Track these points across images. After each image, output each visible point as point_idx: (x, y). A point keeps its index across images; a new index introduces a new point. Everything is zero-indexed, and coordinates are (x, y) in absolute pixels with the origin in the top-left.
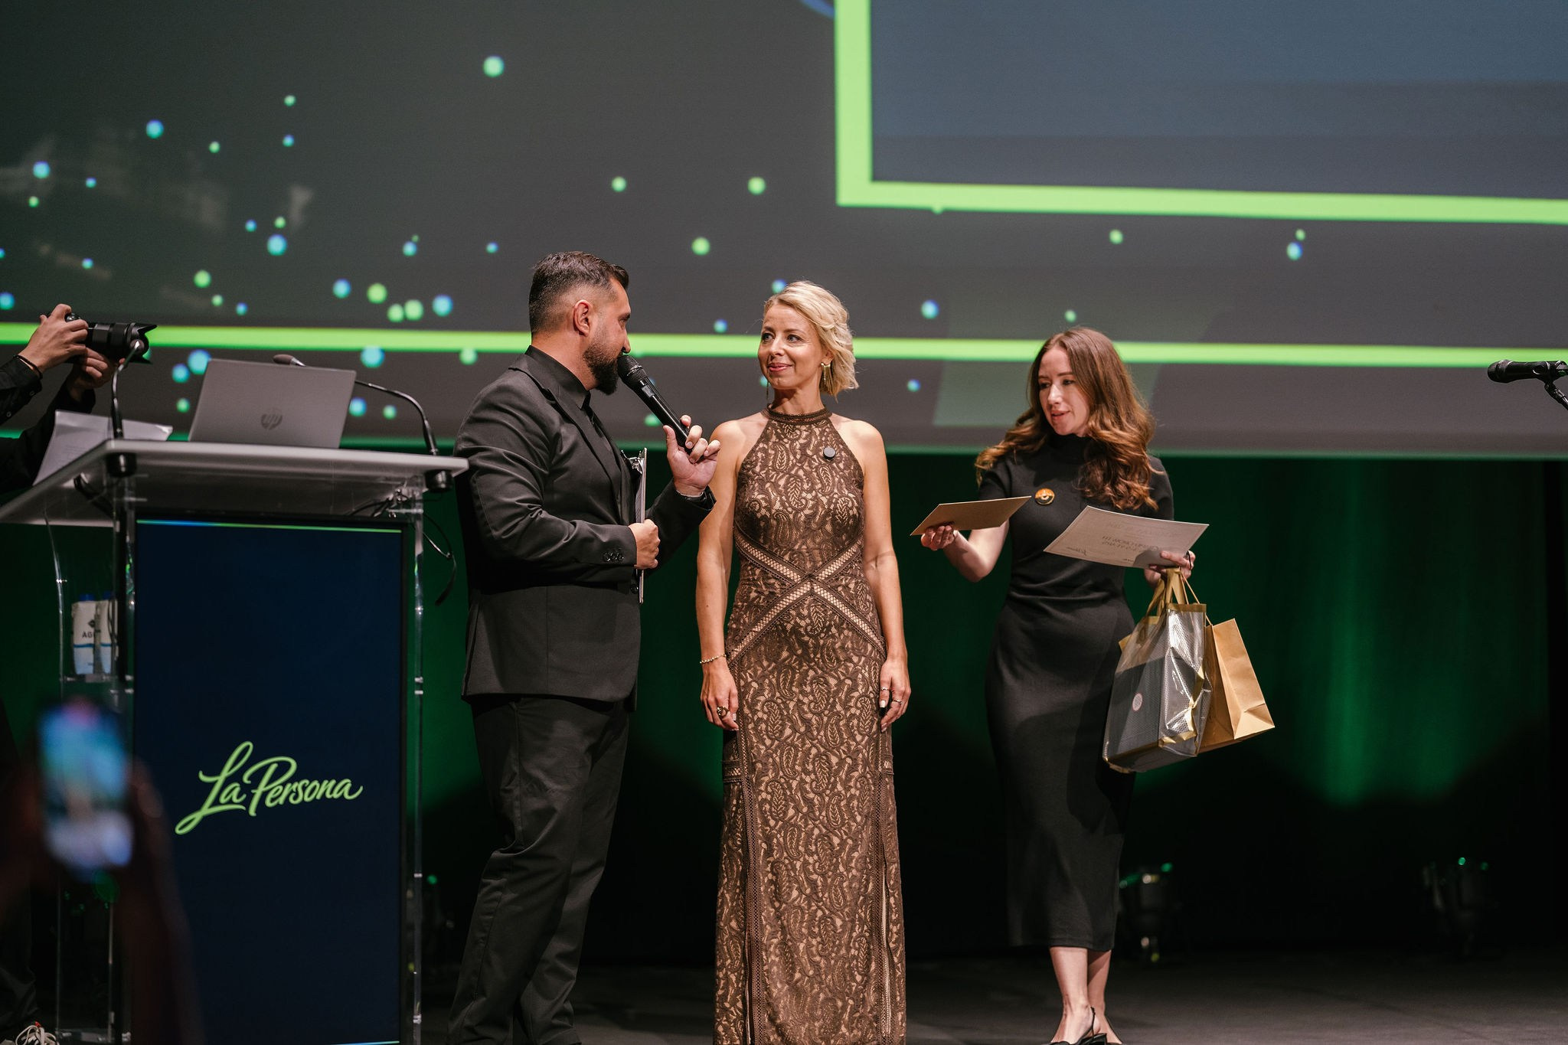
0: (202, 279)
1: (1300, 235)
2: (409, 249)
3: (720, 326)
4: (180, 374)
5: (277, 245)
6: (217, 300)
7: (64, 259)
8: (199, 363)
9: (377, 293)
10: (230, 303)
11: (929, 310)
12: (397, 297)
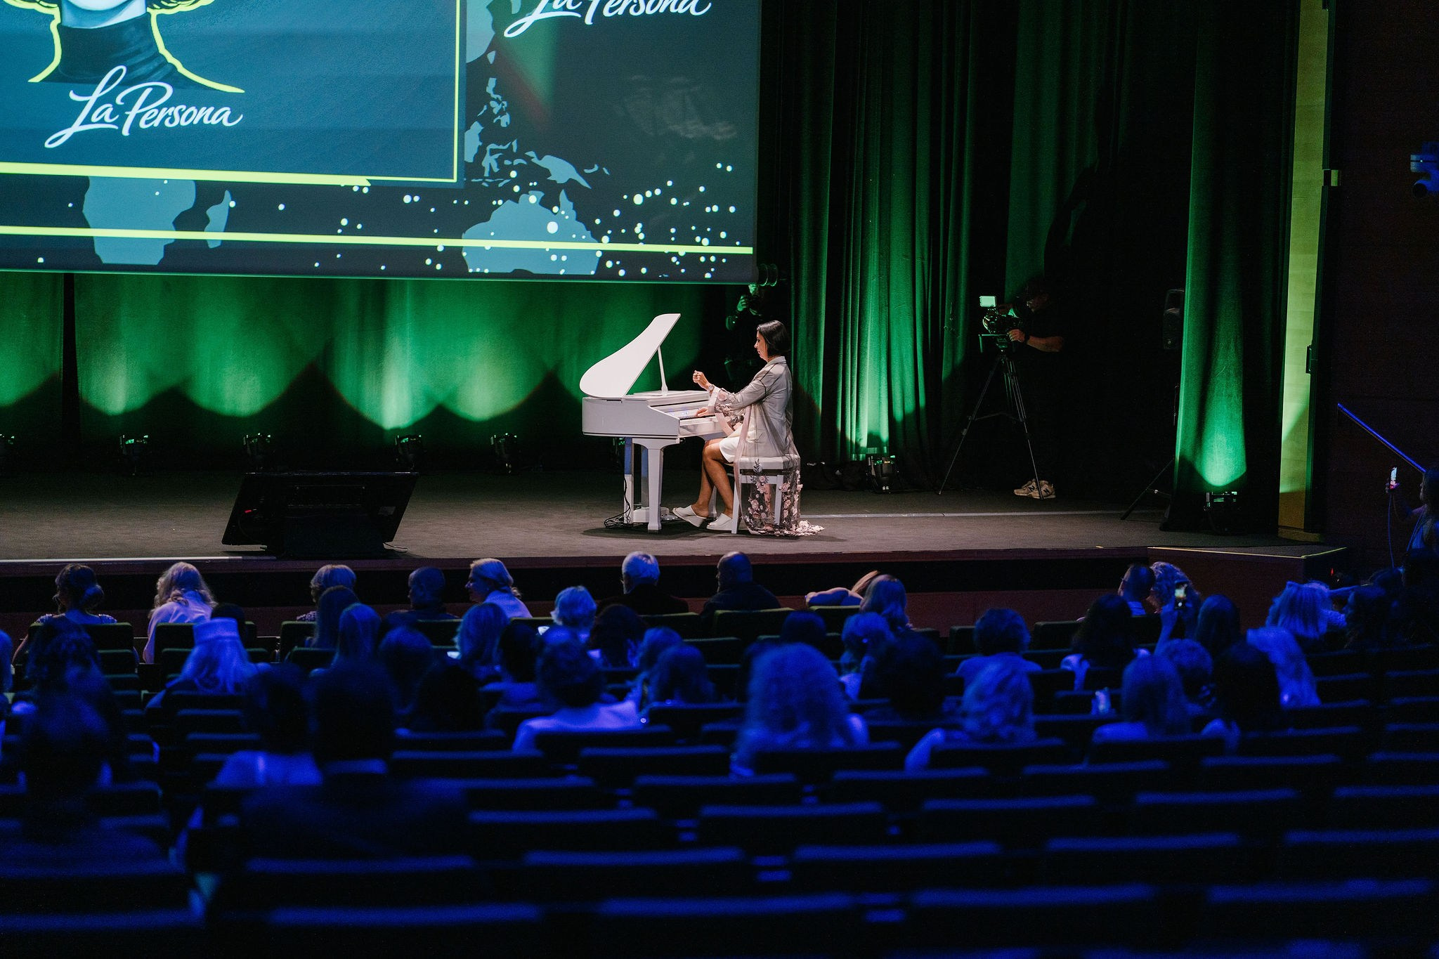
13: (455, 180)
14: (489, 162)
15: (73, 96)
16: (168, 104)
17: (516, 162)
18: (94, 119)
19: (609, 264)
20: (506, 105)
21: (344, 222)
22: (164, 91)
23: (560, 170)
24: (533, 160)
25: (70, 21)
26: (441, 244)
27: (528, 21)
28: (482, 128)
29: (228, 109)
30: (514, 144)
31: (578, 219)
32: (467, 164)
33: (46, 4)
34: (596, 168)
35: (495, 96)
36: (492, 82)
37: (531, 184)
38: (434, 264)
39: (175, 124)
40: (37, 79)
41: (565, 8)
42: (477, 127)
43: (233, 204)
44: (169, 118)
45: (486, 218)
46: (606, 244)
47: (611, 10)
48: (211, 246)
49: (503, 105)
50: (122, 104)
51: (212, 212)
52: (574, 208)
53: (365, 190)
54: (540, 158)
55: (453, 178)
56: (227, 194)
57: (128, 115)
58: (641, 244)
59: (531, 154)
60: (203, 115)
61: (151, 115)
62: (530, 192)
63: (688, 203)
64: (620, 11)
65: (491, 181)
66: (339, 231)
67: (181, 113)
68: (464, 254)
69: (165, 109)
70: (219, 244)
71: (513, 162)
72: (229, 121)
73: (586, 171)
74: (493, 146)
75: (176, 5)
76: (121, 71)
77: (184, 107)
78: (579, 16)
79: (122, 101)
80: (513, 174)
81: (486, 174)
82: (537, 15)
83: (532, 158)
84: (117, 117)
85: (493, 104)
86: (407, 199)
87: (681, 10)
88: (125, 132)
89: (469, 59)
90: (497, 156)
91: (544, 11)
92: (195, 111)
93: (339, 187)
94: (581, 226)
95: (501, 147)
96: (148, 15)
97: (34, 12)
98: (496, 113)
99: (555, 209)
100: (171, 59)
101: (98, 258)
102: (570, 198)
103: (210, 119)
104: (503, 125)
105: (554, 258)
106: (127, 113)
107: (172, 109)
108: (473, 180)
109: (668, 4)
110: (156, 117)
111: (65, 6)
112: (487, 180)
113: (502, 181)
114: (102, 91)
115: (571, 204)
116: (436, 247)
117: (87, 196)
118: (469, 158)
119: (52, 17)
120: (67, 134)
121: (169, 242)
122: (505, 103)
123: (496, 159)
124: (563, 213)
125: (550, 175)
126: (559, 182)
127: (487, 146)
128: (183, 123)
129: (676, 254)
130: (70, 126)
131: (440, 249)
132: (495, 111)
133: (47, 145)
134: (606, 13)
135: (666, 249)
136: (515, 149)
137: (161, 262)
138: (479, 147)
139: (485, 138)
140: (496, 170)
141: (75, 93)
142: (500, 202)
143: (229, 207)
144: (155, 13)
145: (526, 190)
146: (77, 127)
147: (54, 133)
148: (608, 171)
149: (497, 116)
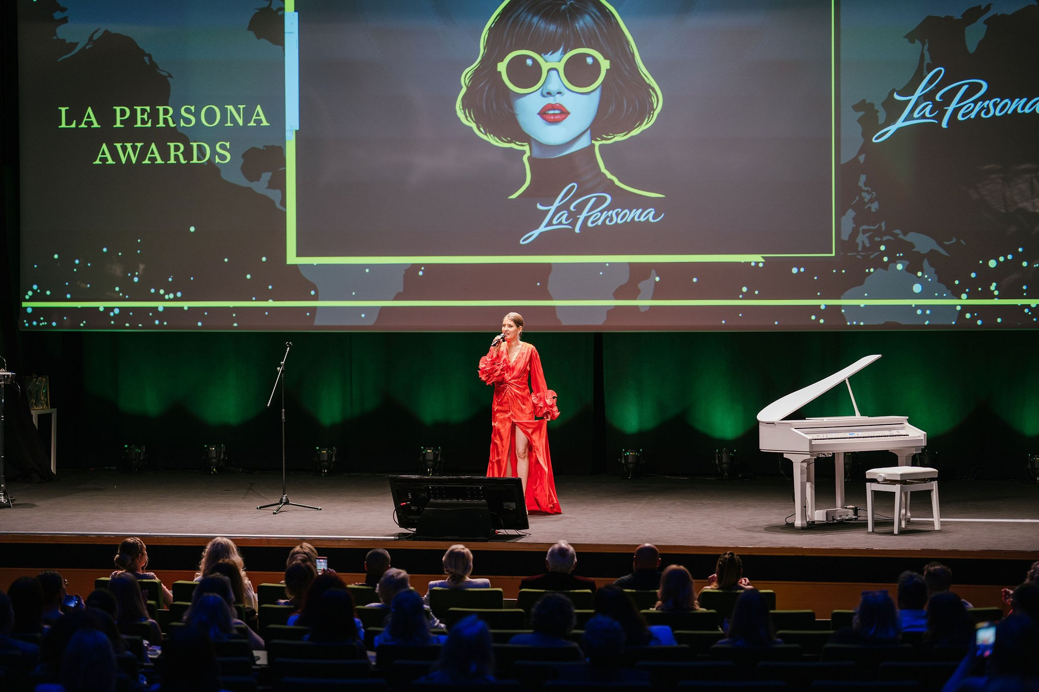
0: (117, 289)
1: (423, 268)
2: (170, 280)
3: (254, 299)
4: (112, 314)
5: (136, 280)
6: (121, 294)
7: (83, 285)
8: (117, 311)
9: (162, 292)
10: (124, 295)
11: (313, 293)
12: (167, 293)
13: (833, 255)
14: (862, 239)
15: (539, 207)
16: (608, 209)
17: (885, 238)
18: (554, 222)
19: (968, 316)
20: (875, 195)
21: (744, 289)
22: (605, 199)
23: (923, 243)
24: (899, 236)
25: (537, 154)
26: (823, 303)
27: (892, 129)
28: (855, 214)
29: (653, 210)
30: (883, 224)
31: (940, 281)
32: (843, 242)
33: (520, 144)
34: (954, 240)
35: (866, 189)
36: (863, 178)
37: (898, 255)
38: (818, 319)
39: (613, 223)
40: (514, 196)
41: (923, 117)
42: (851, 213)
43: (657, 279)
44: (609, 219)
45: (860, 282)
46: (964, 300)
47: (964, 115)
48: (642, 310)
49: (873, 195)
50: (575, 210)
51: (642, 285)
52: (936, 272)
53: (761, 265)
54: (905, 234)
55: (832, 253)
56: (653, 272)
57: (579, 218)
58: (996, 299)
59: (898, 231)
60: (635, 215)
61: (595, 217)
62: (897, 261)
63: (1037, 265)
64: (973, 115)
65: (864, 254)
66: (741, 296)
67: (617, 214)
68: (843, 311)
69: (606, 212)
70: (648, 309)
71: (882, 238)
72: (654, 218)
73: (946, 243)
74: (865, 227)
75: (613, 136)
76: (573, 187)
77: (620, 210)
78: (936, 122)
79: (574, 208)
80: (883, 248)
81: (860, 249)
82: (900, 123)
83: (900, 234)
84: (571, 220)
85: (864, 194)
86: (795, 270)
87: (1027, 111)
88: (577, 230)
89: (844, 161)
90: (868, 234)
91: (904, 121)
92: (628, 212)
93: (740, 263)
94: (943, 286)
95: (872, 227)
96: (593, 146)
97: (511, 148)
98: (867, 201)
99: (920, 274)
100: (609, 176)
101: (558, 321)
102: (932, 265)
103: (639, 217)
104: (873, 210)
105: (919, 312)
106: (578, 216)
107: (611, 212)
108: (849, 254)
109: (1015, 107)
110: (601, 216)
111: (533, 144)
112: (861, 253)
113: (872, 254)
114: (559, 203)
115: (933, 270)
116: (820, 305)
117: (551, 277)
118: (845, 237)
119: (524, 152)
120: (536, 233)
121: (610, 308)
122: (874, 193)
123: (868, 237)
124: (926, 276)
125: (914, 247)
126: (922, 252)
127: (861, 226)
128: (619, 222)
129: (1028, 306)
130: (537, 228)
131: (823, 307)
132: (866, 200)
133: (521, 242)
134: (960, 118)
135: (1019, 302)
136: (883, 229)
137: (604, 323)
138: (854, 228)
139: (857, 221)
140: (868, 245)
141: (541, 205)
142: (872, 270)
143: (655, 281)
144: (597, 144)
145: (893, 260)
146: (542, 229)
147: (526, 234)
148: (965, 242)
149: (868, 203)
